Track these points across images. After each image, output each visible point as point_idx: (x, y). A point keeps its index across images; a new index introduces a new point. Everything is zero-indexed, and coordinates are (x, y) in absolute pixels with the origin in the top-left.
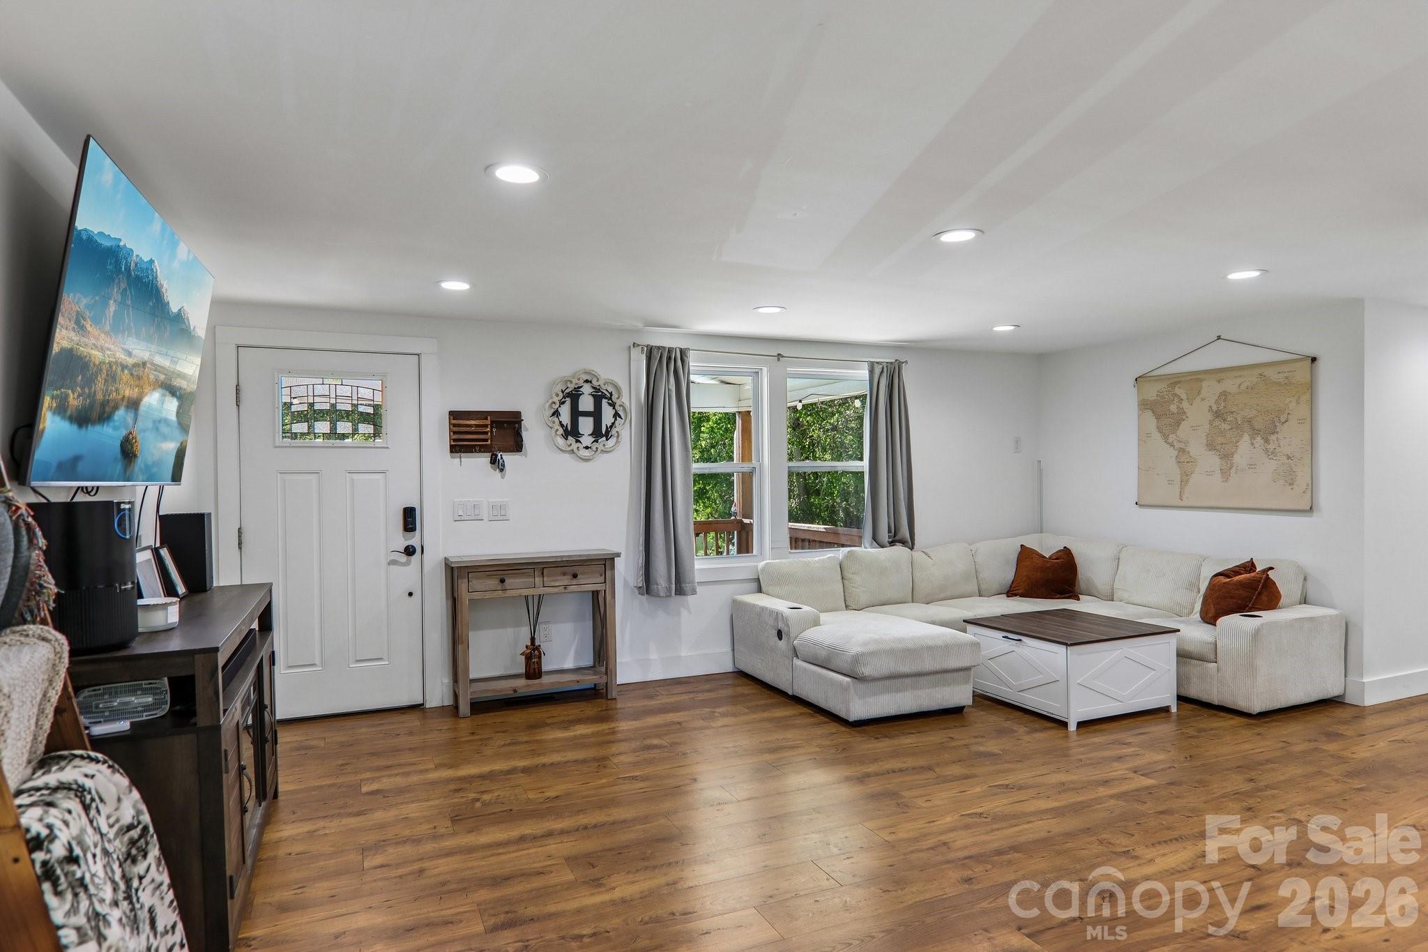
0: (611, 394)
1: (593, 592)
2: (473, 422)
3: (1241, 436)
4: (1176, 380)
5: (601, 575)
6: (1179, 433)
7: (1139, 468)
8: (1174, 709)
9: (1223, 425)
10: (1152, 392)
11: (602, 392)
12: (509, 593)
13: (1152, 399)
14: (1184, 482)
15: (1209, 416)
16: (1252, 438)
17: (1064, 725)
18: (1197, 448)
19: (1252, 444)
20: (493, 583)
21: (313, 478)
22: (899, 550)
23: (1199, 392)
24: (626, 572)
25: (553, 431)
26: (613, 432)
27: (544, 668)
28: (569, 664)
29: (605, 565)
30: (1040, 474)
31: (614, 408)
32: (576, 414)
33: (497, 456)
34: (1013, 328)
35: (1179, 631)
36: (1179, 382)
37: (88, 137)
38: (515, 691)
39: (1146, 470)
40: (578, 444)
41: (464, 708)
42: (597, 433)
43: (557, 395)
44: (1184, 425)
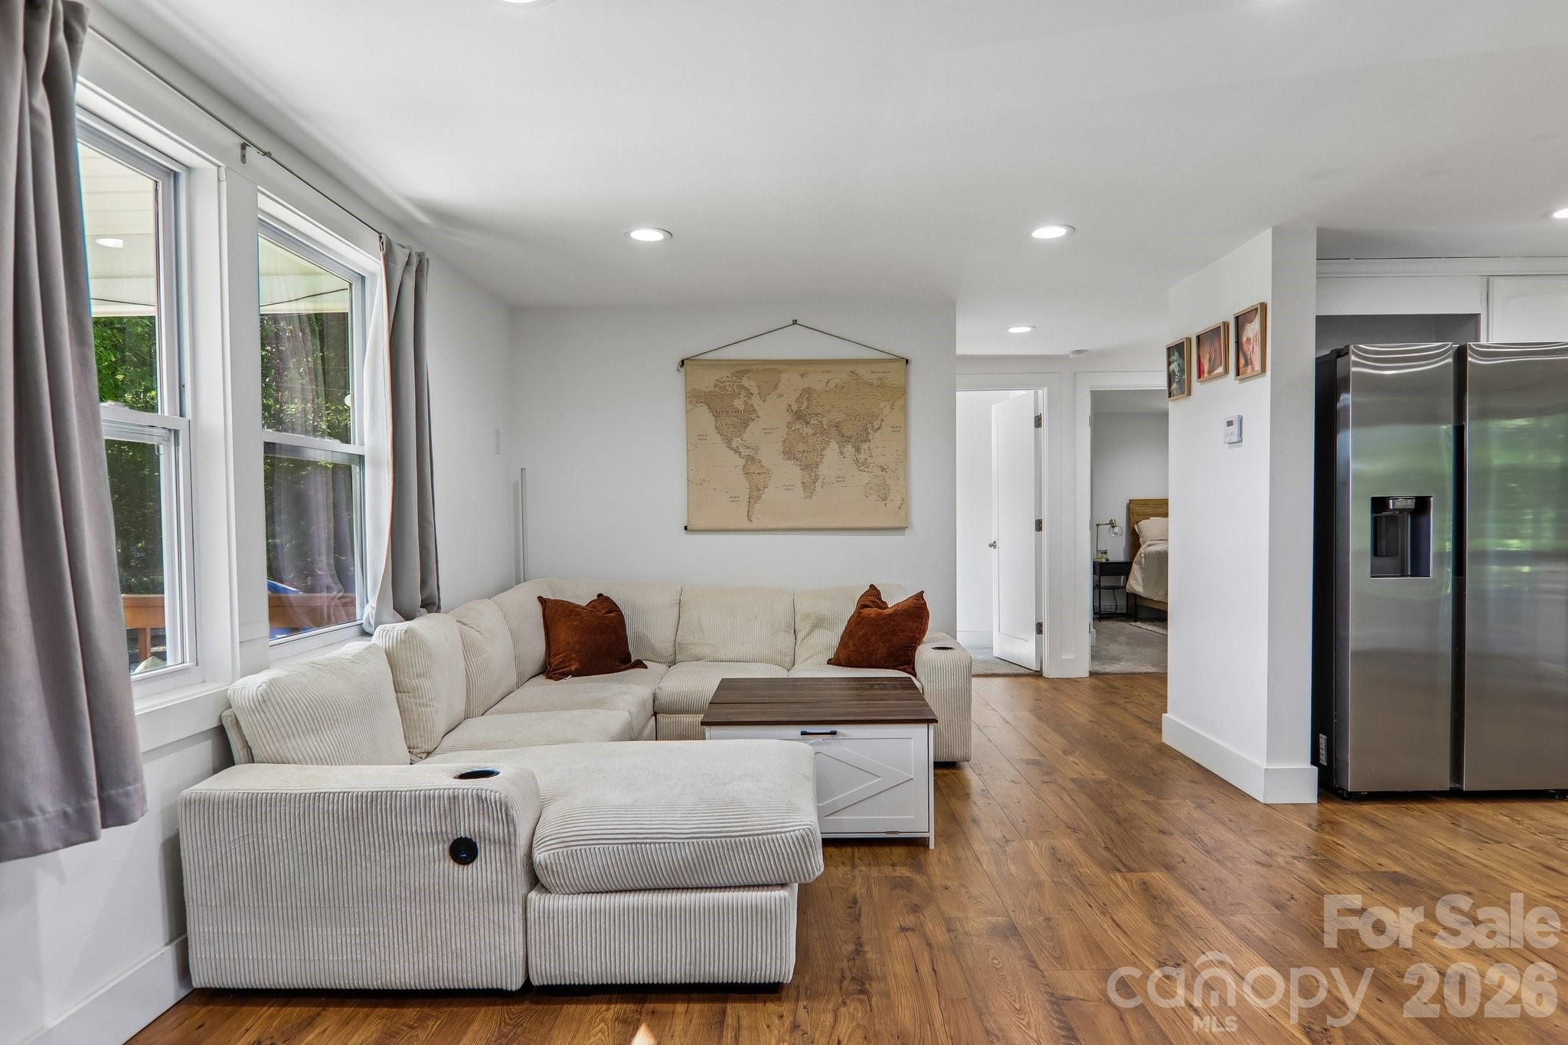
3: (828, 443)
4: (743, 368)
6: (747, 435)
7: (688, 481)
9: (805, 429)
10: (707, 381)
13: (707, 390)
14: (755, 495)
15: (789, 418)
16: (841, 446)
18: (771, 455)
19: (842, 453)
23: (776, 387)
30: (521, 489)
36: (748, 371)
39: (697, 483)
44: (752, 426)
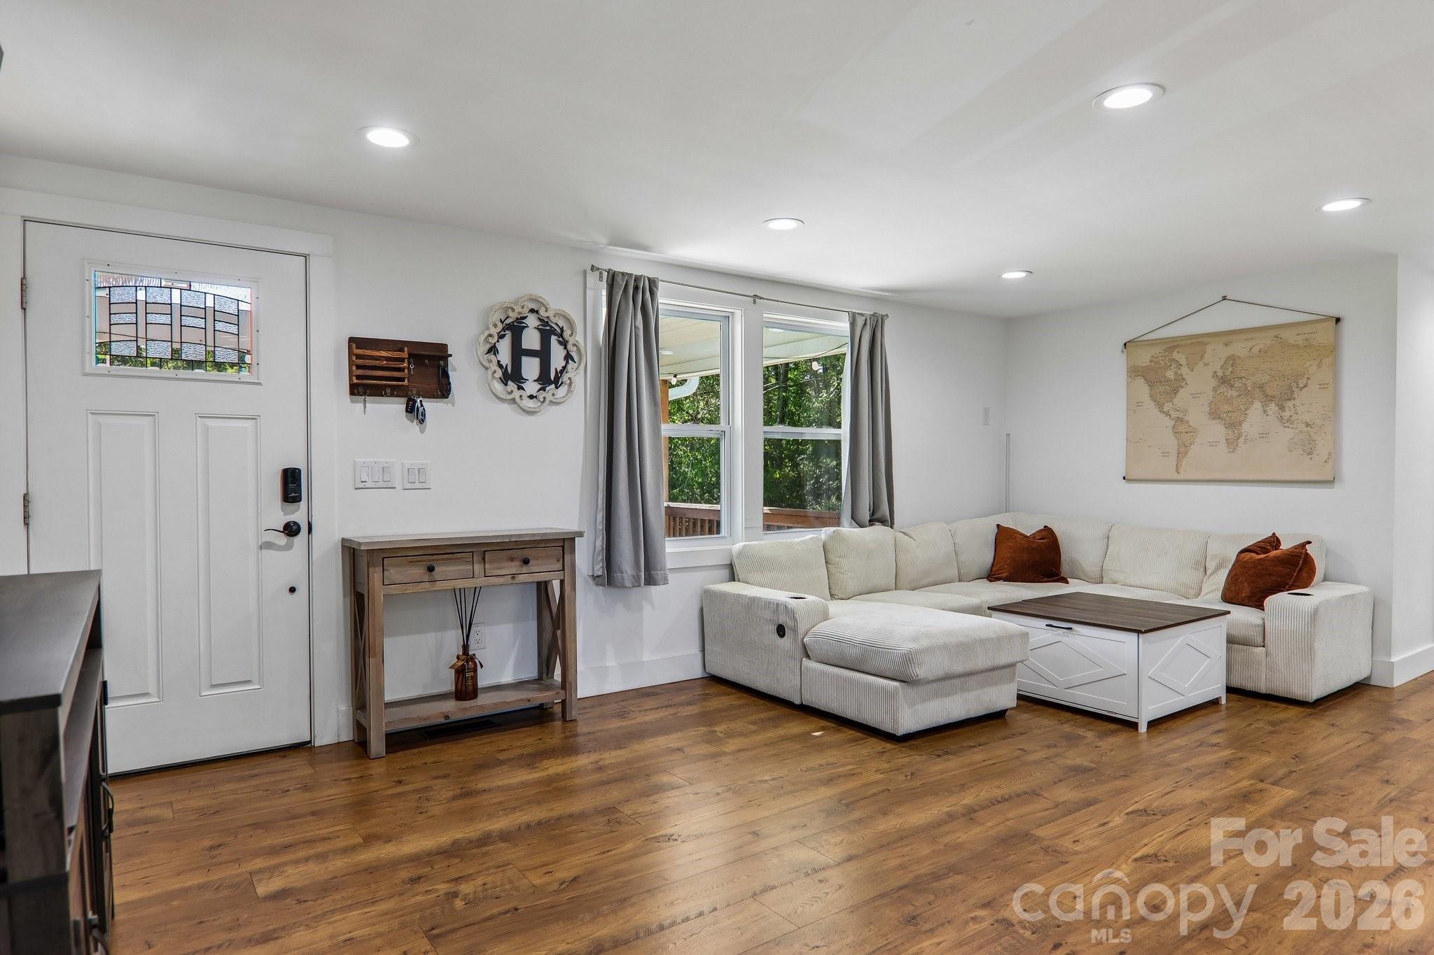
0: (562, 329)
1: (539, 584)
2: (384, 354)
3: (1252, 403)
4: (1173, 344)
5: (558, 561)
6: (1175, 401)
7: (1127, 440)
8: (1223, 701)
9: (1230, 391)
10: (1144, 358)
11: (551, 327)
12: (438, 586)
13: (1145, 365)
14: (1182, 453)
15: (1214, 383)
16: (1265, 405)
17: (1133, 726)
18: (1197, 415)
19: (1265, 411)
20: (418, 572)
21: (146, 422)
22: (878, 528)
23: (1202, 357)
25: (490, 373)
26: (565, 378)
27: (482, 682)
28: (507, 677)
29: (563, 547)
30: (1006, 448)
31: (565, 348)
32: (518, 352)
33: (415, 402)
34: (1023, 274)
35: (1229, 613)
36: (1178, 346)
38: (447, 717)
39: (1134, 442)
40: (521, 392)
41: (377, 744)
42: (545, 379)
43: (495, 326)
44: (1181, 391)
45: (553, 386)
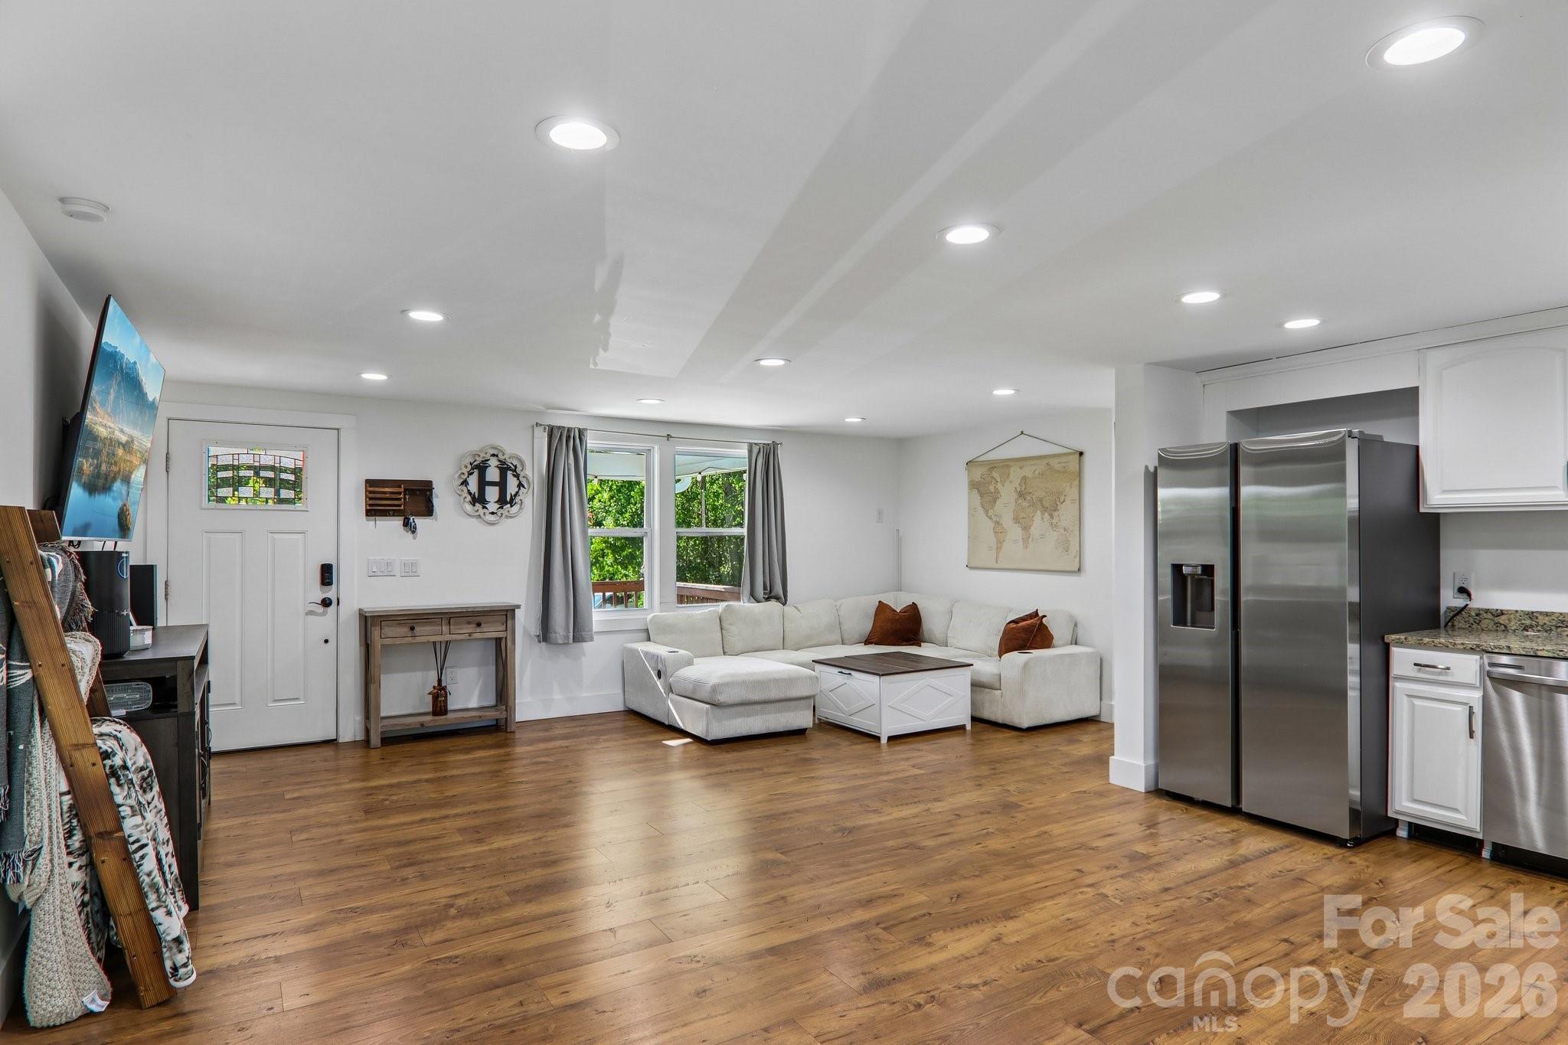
0: (516, 466)
1: (496, 639)
2: (387, 490)
3: (1036, 512)
4: (993, 465)
6: (996, 508)
7: (969, 537)
8: (969, 727)
9: (1024, 503)
10: (977, 474)
11: (508, 465)
12: (419, 639)
13: (977, 480)
14: (999, 549)
15: (1015, 496)
16: (1043, 514)
17: (877, 739)
18: (1007, 520)
19: (1043, 519)
20: (405, 630)
21: (237, 537)
22: (773, 603)
23: (1008, 476)
24: (526, 621)
25: (462, 498)
26: (517, 499)
27: (450, 707)
28: (473, 703)
29: (506, 615)
30: (898, 543)
31: (518, 479)
32: (483, 483)
33: (409, 519)
34: (860, 420)
35: (972, 665)
36: (995, 467)
37: (110, 296)
38: (422, 725)
39: (973, 538)
40: (485, 510)
41: (375, 740)
42: (502, 501)
43: (466, 467)
44: (999, 503)
45: (509, 505)
